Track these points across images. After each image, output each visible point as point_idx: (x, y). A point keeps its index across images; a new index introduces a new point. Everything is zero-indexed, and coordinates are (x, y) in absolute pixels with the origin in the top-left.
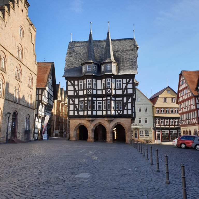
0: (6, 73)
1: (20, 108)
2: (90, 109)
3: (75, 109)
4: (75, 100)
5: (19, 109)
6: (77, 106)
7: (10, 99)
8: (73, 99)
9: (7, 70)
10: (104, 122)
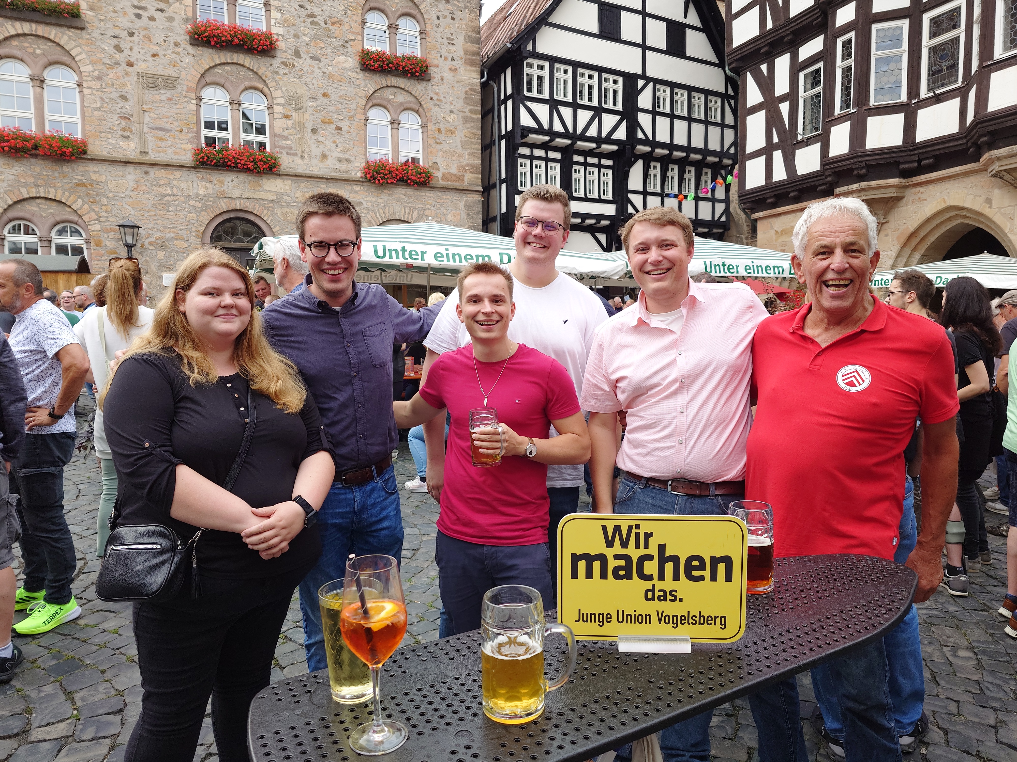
0: (82, 29)
1: (277, 194)
2: (846, 104)
3: (776, 140)
4: (771, 69)
5: (272, 197)
6: (784, 108)
7: (153, 156)
8: (764, 67)
9: (92, 9)
10: (989, 201)
